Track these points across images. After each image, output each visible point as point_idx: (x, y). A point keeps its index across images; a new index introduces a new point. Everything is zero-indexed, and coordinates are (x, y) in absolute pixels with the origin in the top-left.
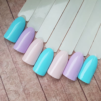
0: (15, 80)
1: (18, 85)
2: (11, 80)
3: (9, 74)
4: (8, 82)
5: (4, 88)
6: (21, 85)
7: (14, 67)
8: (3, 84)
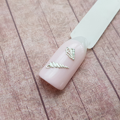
0: (55, 18)
1: (50, 11)
2: (61, 19)
3: (65, 28)
4: (67, 17)
5: (74, 8)
6: (43, 10)
7: (56, 39)
8: (76, 14)
